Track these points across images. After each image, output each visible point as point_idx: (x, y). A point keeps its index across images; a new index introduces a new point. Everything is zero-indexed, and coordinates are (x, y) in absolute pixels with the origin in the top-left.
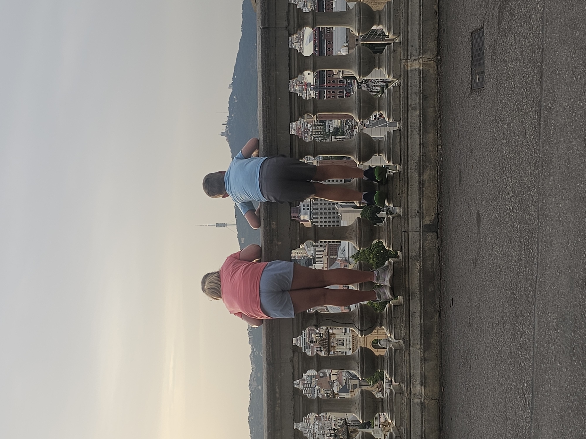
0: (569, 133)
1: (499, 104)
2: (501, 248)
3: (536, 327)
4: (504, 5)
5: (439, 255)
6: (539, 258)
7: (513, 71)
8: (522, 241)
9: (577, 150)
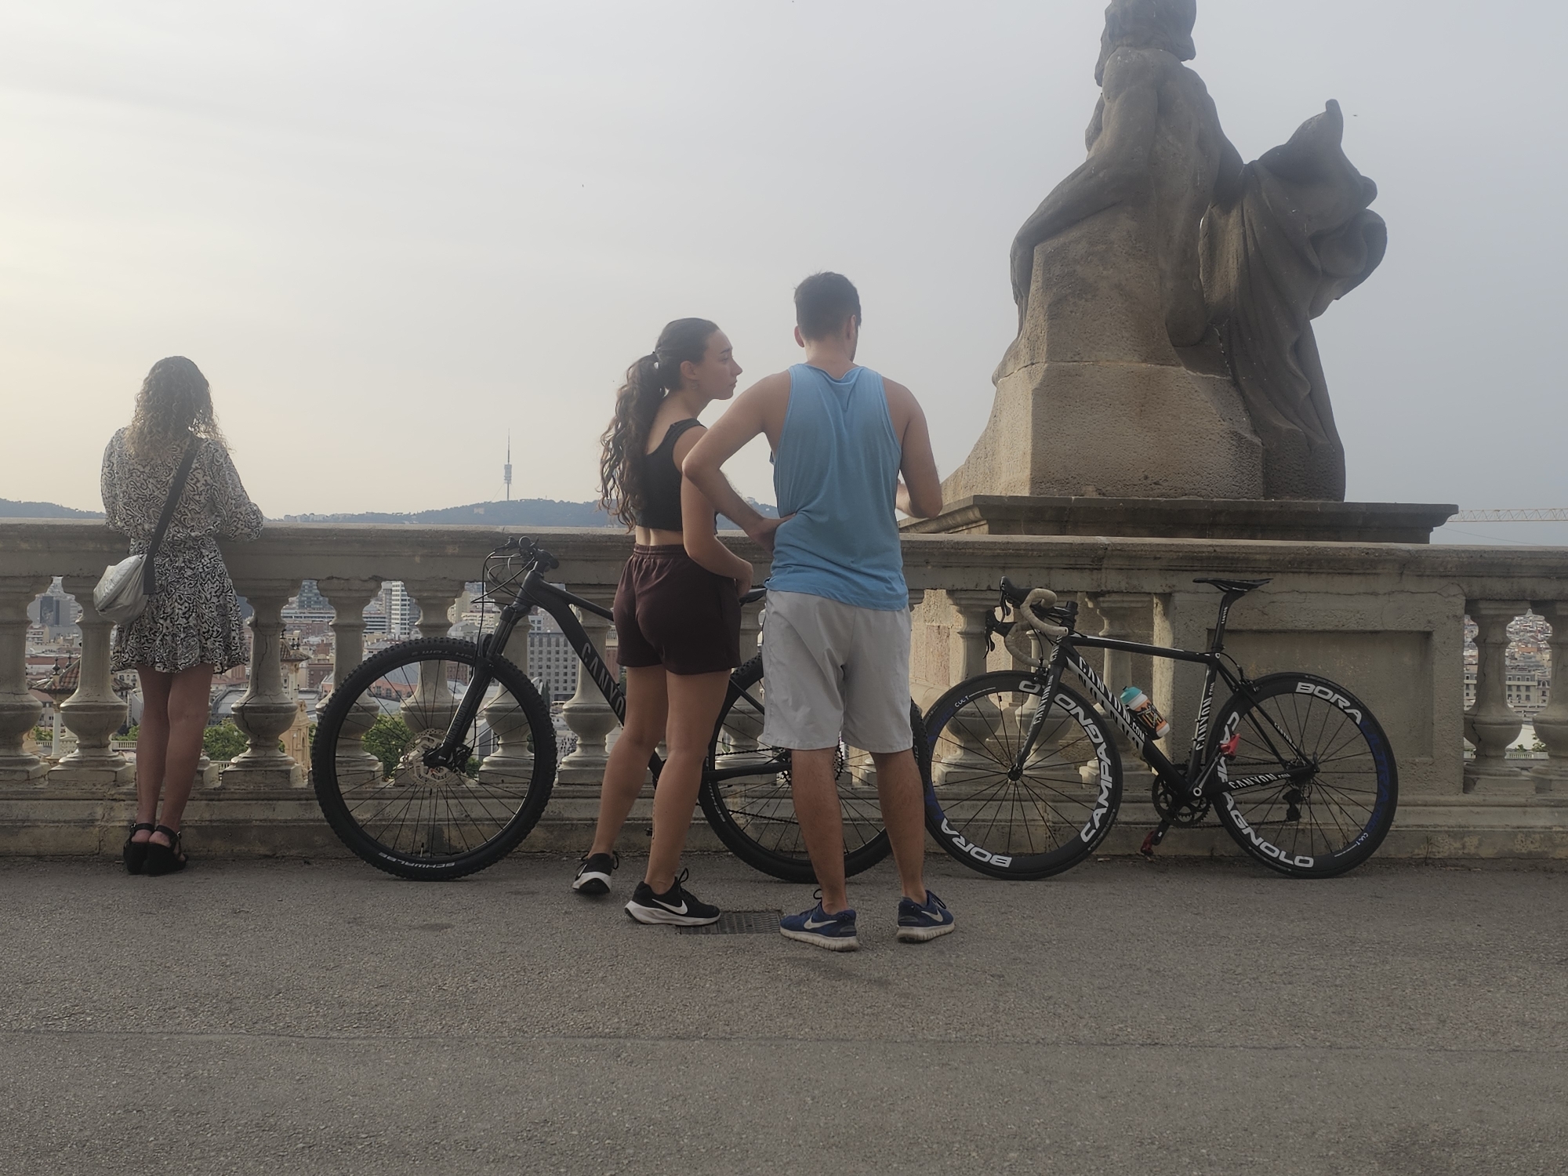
0: (566, 1091)
1: (644, 962)
2: (372, 969)
3: (203, 1036)
6: (338, 1042)
7: (700, 985)
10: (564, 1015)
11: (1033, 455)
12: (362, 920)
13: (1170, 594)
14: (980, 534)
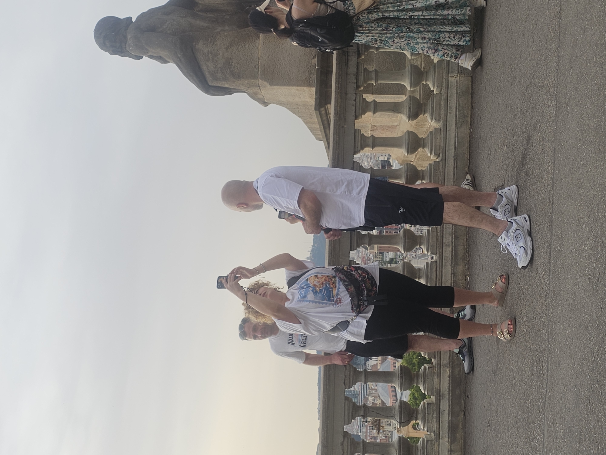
4: (521, 167)
6: (549, 374)
8: (534, 359)
9: (583, 286)
11: (298, 86)
14: (332, 108)
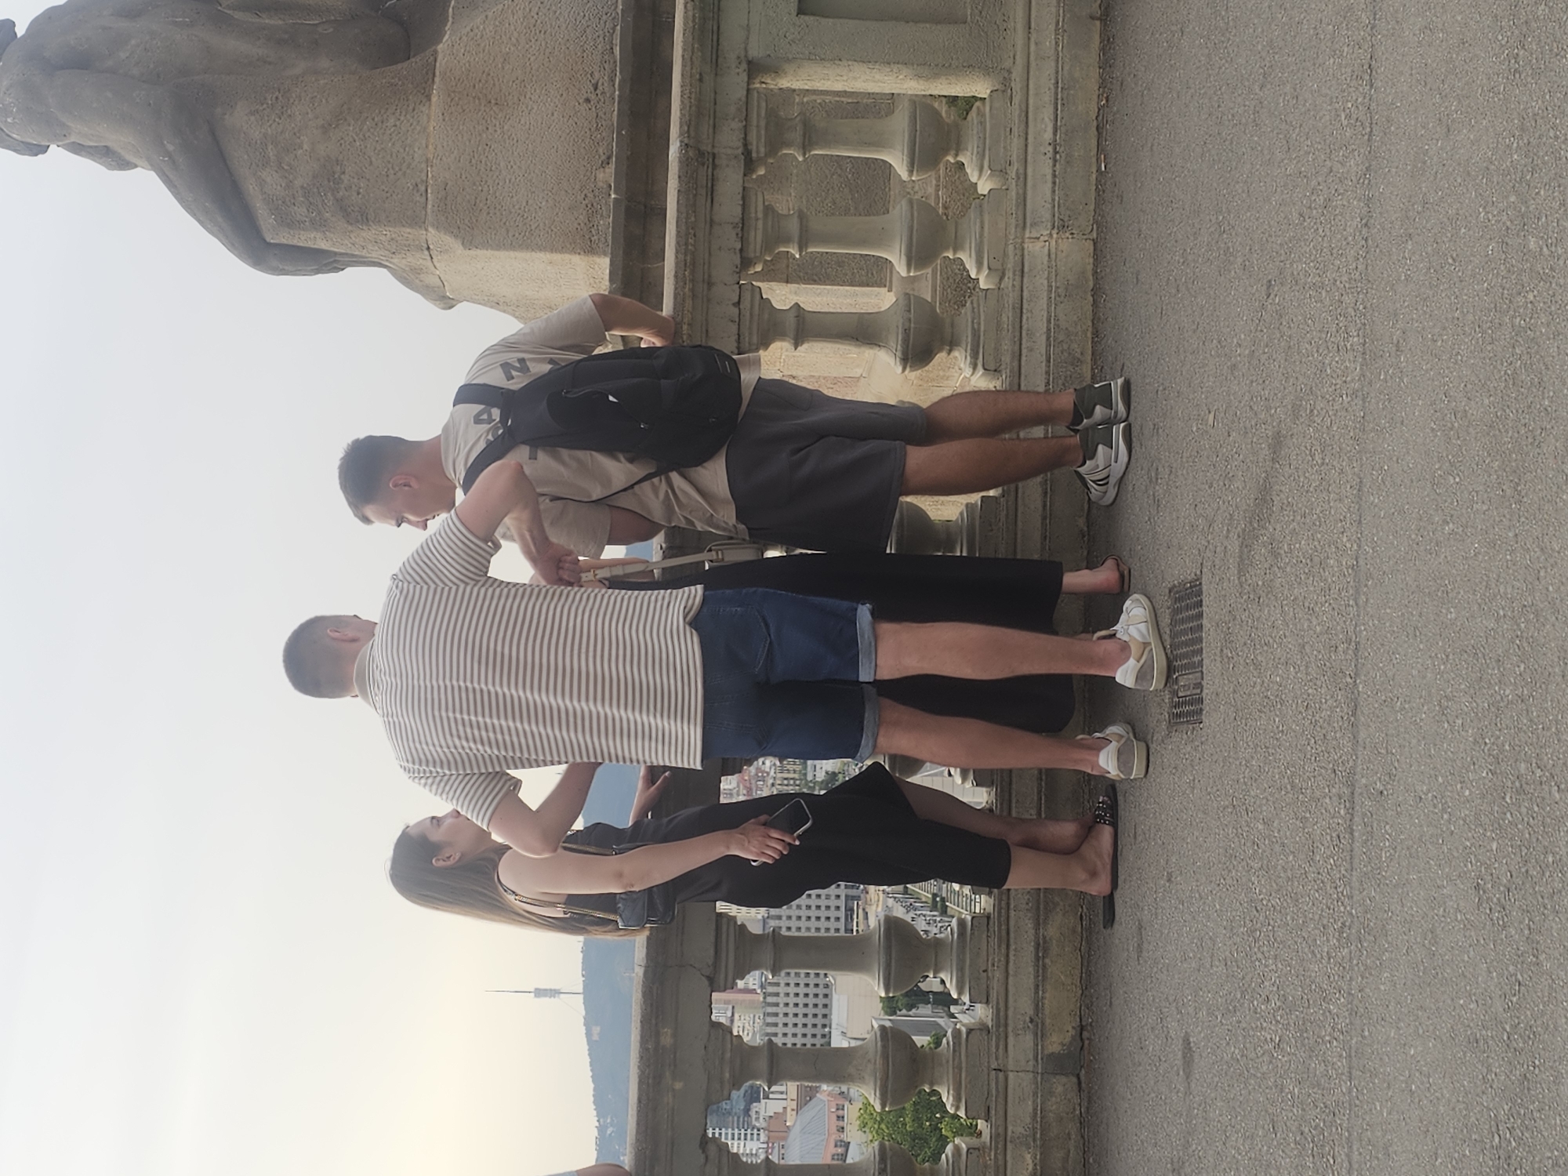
1: (1243, 768)
2: (1249, 1142)
5: (1083, 1137)
7: (1277, 690)
8: (1307, 1130)
9: (1458, 910)
10: (1319, 873)
12: (1175, 1160)
13: (749, 63)
